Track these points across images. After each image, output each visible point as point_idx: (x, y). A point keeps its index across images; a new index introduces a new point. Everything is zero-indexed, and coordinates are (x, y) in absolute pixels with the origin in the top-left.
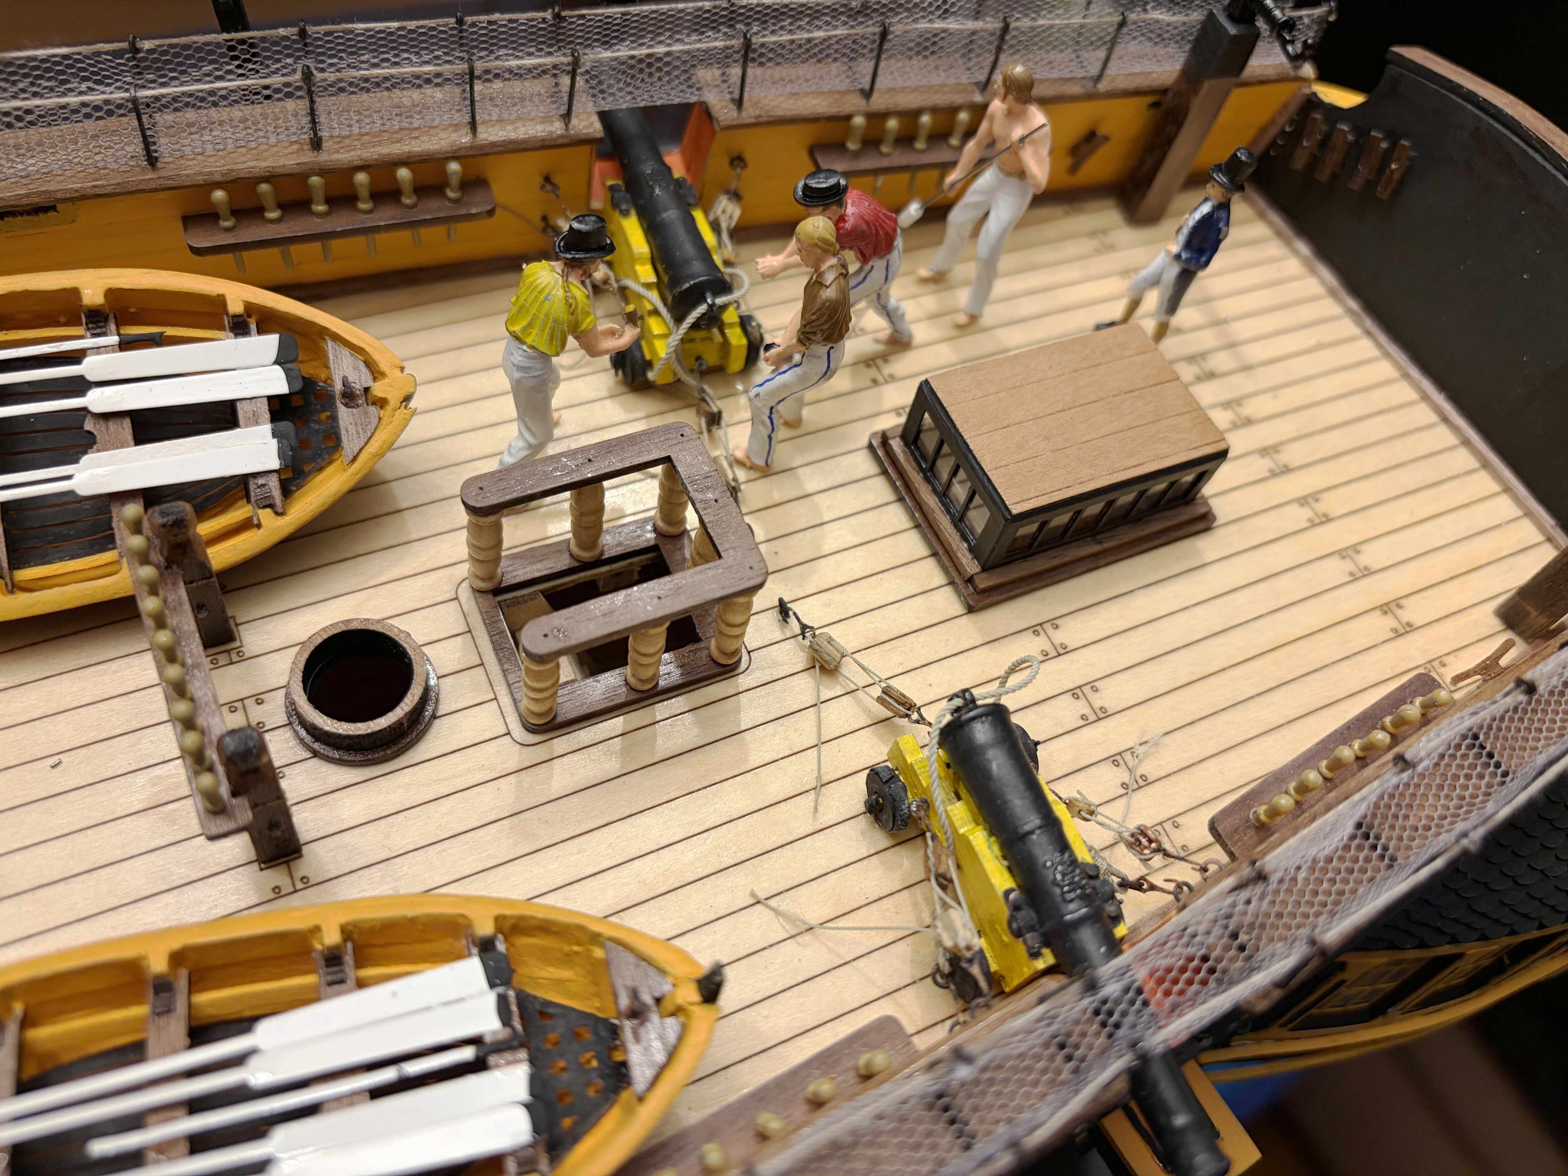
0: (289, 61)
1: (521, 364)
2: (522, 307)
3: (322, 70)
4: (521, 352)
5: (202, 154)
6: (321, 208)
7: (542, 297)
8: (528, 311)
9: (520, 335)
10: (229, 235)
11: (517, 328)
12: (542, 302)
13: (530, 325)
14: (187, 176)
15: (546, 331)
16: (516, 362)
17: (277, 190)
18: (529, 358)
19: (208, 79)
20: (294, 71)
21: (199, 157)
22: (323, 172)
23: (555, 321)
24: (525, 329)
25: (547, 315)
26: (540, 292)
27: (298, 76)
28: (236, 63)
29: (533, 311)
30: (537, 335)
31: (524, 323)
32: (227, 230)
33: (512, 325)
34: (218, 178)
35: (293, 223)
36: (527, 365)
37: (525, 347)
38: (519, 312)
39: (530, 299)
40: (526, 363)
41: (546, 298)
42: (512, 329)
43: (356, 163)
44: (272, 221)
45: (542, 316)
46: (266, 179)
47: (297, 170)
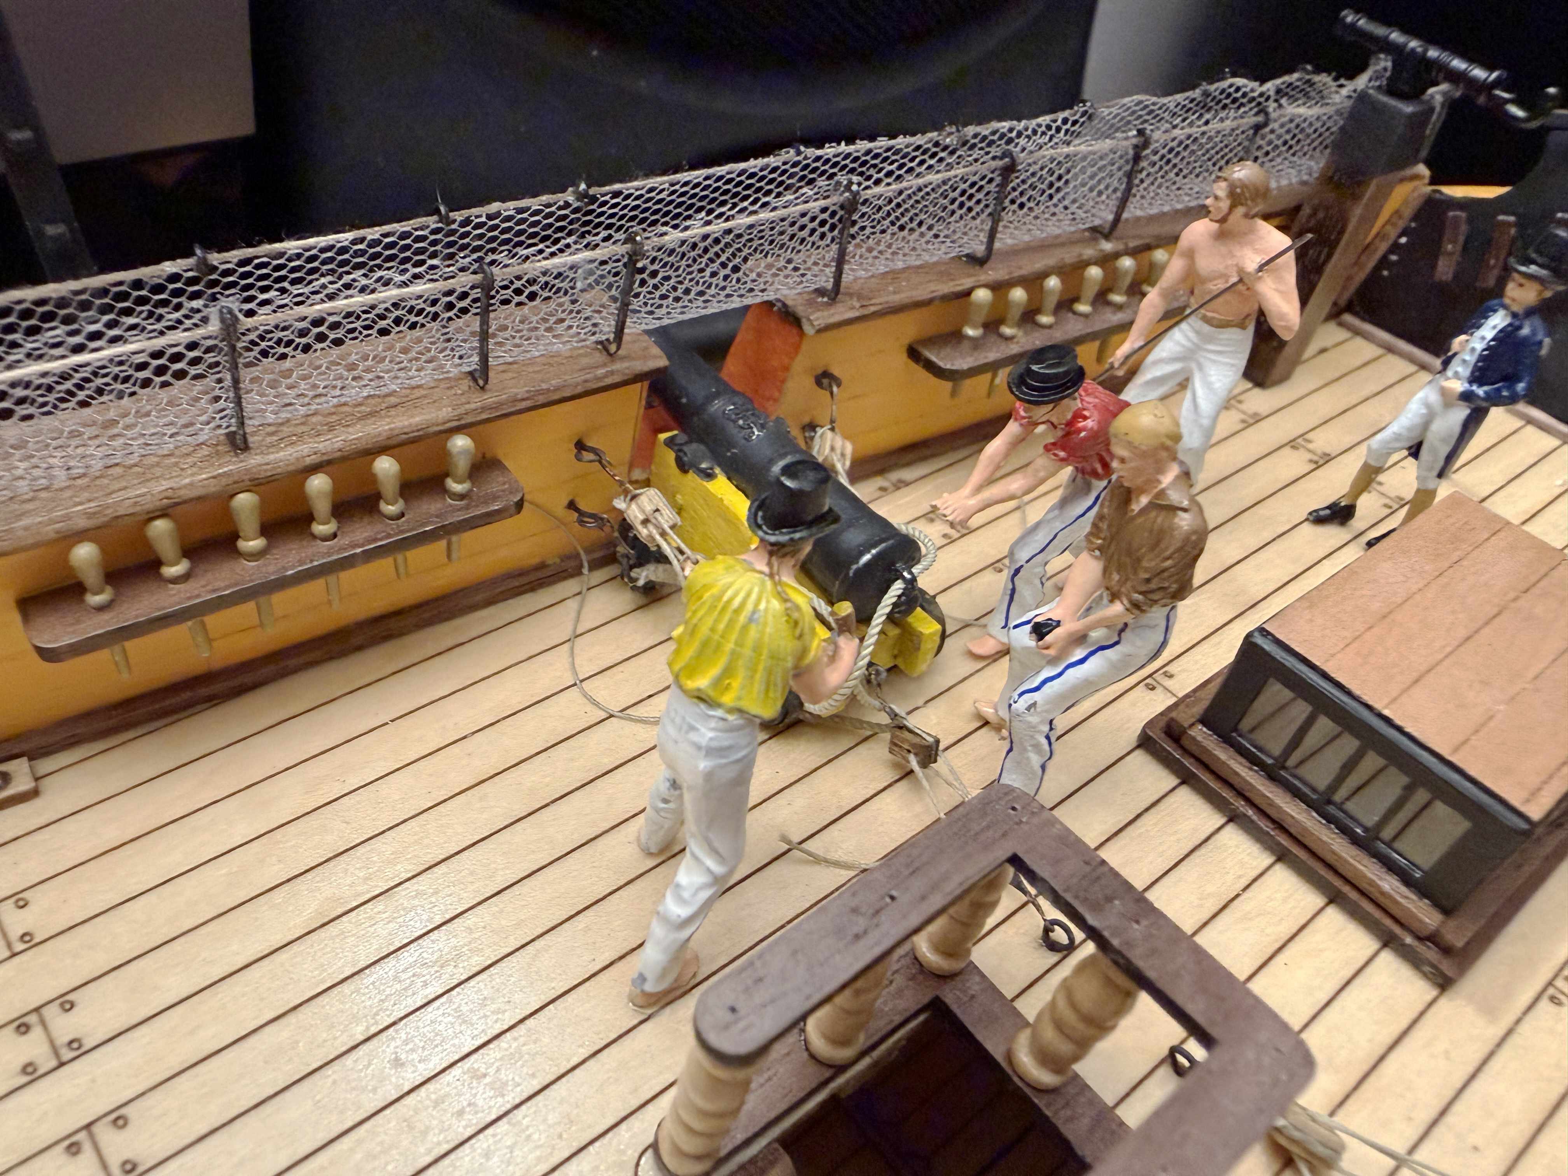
0: (196, 304)
1: (714, 744)
2: (705, 644)
3: (250, 313)
4: (713, 724)
5: (46, 488)
6: (255, 544)
7: (742, 619)
8: (718, 647)
9: (711, 693)
10: (106, 616)
11: (702, 682)
12: (745, 628)
13: (728, 672)
14: (26, 529)
15: (758, 676)
16: (704, 742)
17: (181, 528)
18: (732, 729)
19: (57, 352)
20: (205, 320)
21: (43, 495)
22: (255, 484)
23: (773, 656)
24: (717, 682)
25: (757, 648)
26: (738, 611)
27: (214, 327)
28: (106, 318)
29: (729, 646)
30: (743, 687)
31: (715, 671)
32: (101, 609)
33: (690, 676)
34: (82, 523)
35: (209, 576)
36: (726, 743)
37: (719, 713)
38: (700, 654)
39: (721, 626)
40: (726, 740)
41: (751, 620)
42: (691, 684)
43: (308, 461)
44: (175, 580)
45: (747, 651)
46: (163, 513)
47: (213, 488)
